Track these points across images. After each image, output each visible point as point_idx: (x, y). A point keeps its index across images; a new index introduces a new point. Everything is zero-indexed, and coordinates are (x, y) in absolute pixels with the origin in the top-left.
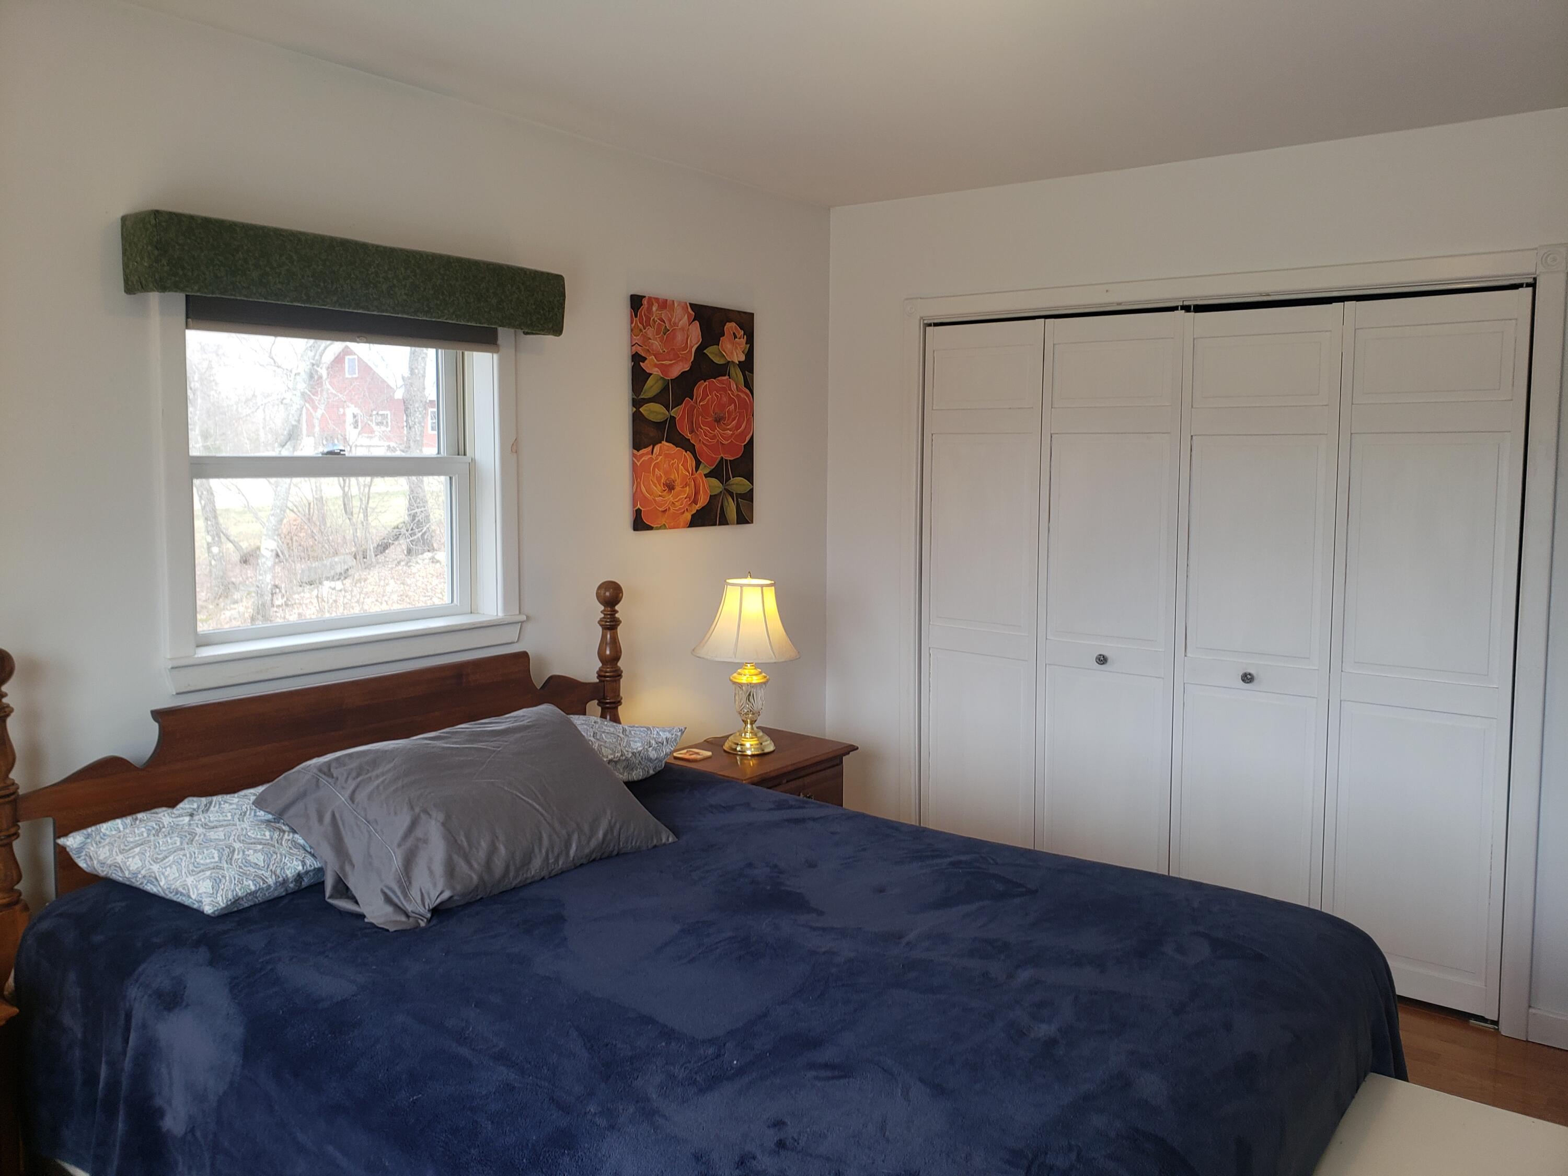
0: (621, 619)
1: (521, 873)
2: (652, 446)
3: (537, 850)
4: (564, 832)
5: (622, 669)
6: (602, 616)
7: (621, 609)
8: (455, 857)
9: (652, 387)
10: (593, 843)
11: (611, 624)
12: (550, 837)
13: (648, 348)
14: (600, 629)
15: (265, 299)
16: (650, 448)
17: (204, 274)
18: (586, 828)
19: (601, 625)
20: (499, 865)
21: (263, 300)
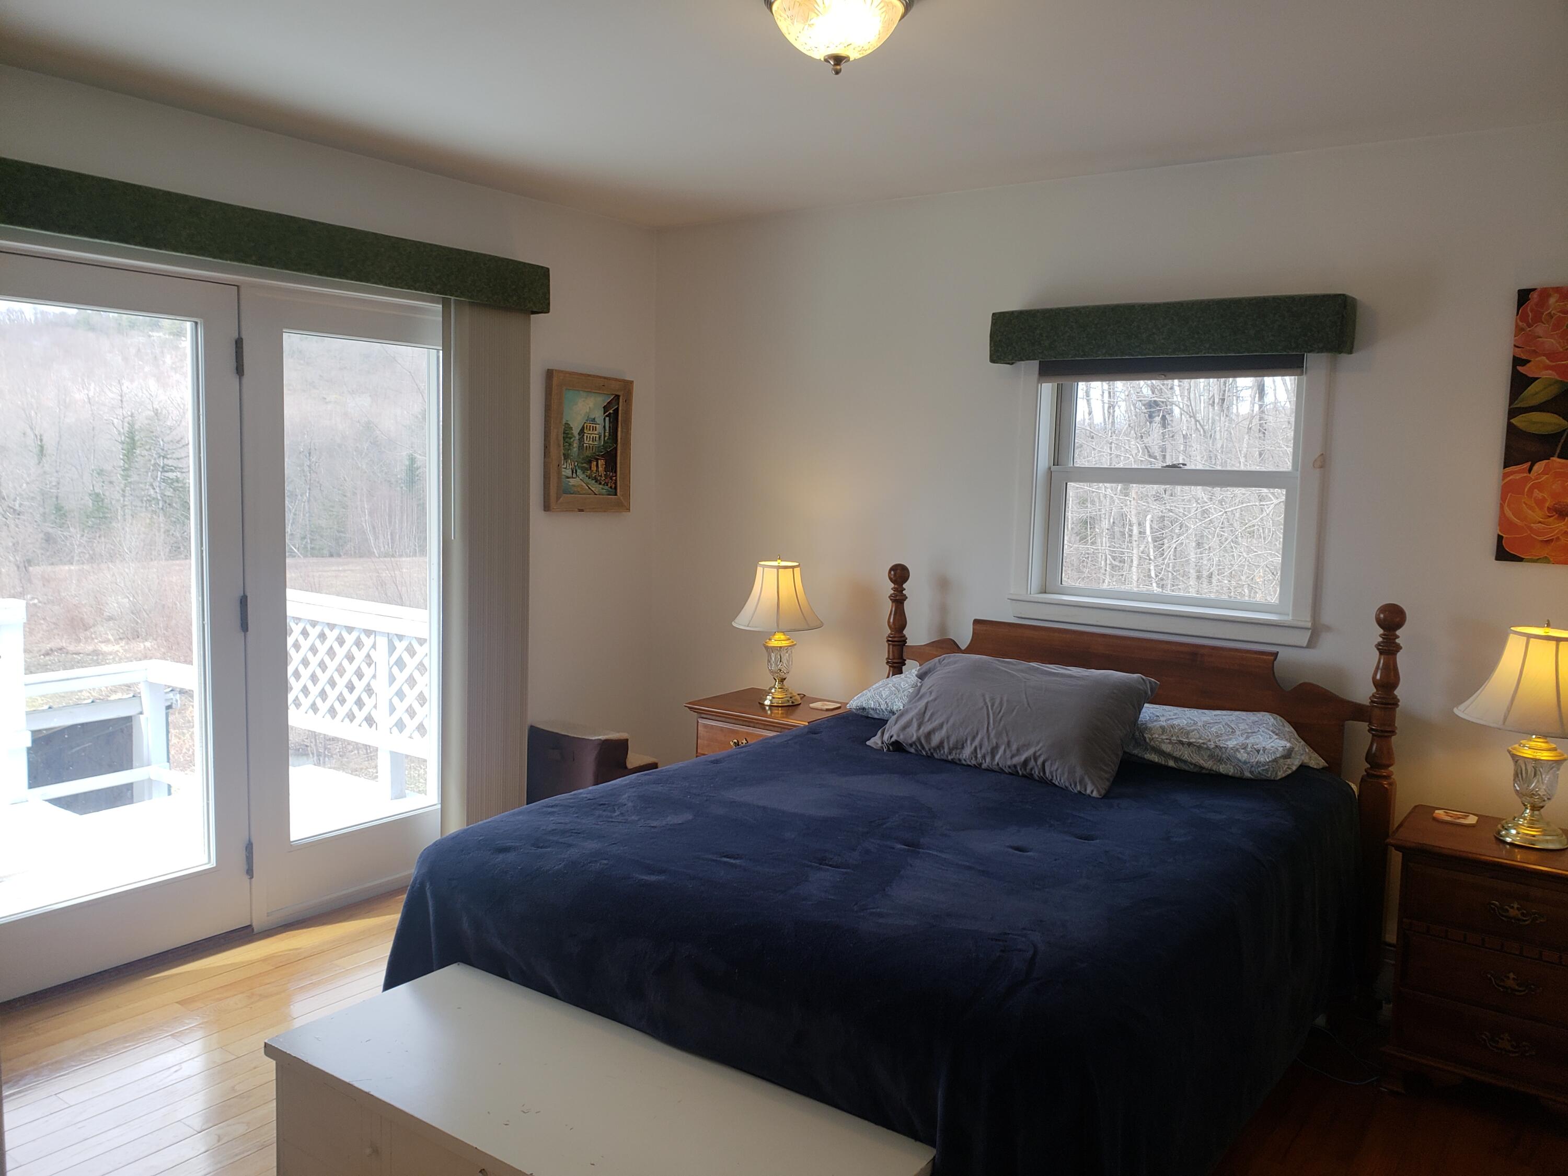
0: (1401, 645)
1: (954, 752)
2: (1529, 463)
3: (969, 742)
4: (994, 741)
5: (1399, 697)
6: (1381, 639)
7: (1403, 635)
8: (915, 720)
9: (1535, 393)
10: (1016, 760)
11: (1389, 648)
12: (982, 740)
13: (1533, 348)
14: (1377, 653)
15: (1055, 358)
16: (1526, 466)
17: (1015, 348)
18: (1014, 747)
19: (1378, 649)
20: (936, 740)
21: (1054, 359)
